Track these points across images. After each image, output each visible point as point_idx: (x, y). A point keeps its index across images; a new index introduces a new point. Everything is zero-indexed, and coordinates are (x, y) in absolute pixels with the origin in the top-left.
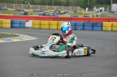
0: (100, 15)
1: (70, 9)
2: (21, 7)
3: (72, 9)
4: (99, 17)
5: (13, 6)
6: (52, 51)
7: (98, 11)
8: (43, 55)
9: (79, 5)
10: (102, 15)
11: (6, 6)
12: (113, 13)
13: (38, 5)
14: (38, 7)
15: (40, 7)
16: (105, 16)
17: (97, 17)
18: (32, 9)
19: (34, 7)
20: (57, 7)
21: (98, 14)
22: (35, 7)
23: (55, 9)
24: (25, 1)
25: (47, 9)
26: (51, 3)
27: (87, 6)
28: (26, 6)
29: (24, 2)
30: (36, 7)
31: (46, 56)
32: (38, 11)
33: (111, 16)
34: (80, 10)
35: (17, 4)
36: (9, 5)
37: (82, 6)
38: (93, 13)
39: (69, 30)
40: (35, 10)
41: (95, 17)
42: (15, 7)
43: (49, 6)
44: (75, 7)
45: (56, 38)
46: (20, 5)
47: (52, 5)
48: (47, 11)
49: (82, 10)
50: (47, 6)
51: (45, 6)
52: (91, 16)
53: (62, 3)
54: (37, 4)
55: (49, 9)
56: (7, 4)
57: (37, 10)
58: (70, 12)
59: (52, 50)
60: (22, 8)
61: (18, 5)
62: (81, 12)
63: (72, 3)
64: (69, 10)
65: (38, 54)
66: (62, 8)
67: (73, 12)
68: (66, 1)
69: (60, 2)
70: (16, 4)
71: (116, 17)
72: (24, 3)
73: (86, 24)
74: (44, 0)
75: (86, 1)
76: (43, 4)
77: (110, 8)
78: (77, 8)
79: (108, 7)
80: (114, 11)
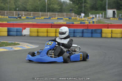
0: (96, 21)
1: (64, 16)
3: (66, 16)
4: (95, 24)
5: (5, 13)
7: (94, 17)
9: (73, 12)
10: (98, 21)
12: (109, 19)
13: (31, 11)
14: (31, 14)
15: (33, 14)
16: (101, 22)
17: (93, 23)
18: (24, 16)
19: (26, 14)
20: (51, 13)
21: (94, 20)
22: (28, 13)
23: (48, 16)
24: (17, 8)
25: (40, 16)
26: (44, 9)
27: (81, 12)
30: (29, 14)
33: (107, 22)
34: (74, 17)
35: (8, 11)
37: (76, 12)
38: (89, 19)
40: (28, 17)
41: (92, 23)
42: (6, 14)
43: (43, 13)
44: (69, 13)
46: (12, 11)
47: (45, 11)
48: (40, 18)
49: (77, 17)
50: (40, 13)
51: (38, 13)
52: (87, 23)
53: (55, 9)
54: (29, 10)
55: (42, 16)
57: (30, 17)
58: (64, 19)
60: (14, 15)
61: (10, 13)
63: (66, 10)
66: (56, 14)
67: (68, 19)
68: (59, 7)
69: (53, 8)
71: (112, 23)
72: (15, 10)
73: (85, 31)
74: (37, 7)
75: (80, 7)
76: (36, 11)
77: (106, 14)
78: (71, 15)
79: (103, 13)
80: (110, 17)
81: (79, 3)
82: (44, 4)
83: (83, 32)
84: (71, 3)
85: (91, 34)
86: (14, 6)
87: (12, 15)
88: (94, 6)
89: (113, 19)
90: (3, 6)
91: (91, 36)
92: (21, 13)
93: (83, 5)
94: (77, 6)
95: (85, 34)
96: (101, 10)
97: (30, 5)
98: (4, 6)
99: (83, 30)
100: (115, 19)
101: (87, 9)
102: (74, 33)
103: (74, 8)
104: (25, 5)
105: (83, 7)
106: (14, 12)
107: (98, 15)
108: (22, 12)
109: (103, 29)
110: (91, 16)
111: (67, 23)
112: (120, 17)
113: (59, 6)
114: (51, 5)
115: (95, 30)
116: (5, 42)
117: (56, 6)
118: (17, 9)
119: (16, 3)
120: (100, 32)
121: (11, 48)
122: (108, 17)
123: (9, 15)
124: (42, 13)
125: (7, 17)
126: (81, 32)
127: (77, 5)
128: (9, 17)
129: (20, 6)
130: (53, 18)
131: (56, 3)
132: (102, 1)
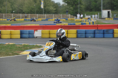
2: (12, 17)
3: (62, 17)
5: (3, 15)
9: (69, 13)
14: (28, 16)
15: (30, 16)
18: (22, 18)
19: (24, 16)
20: (47, 15)
23: (45, 17)
25: (37, 18)
26: (40, 11)
28: (16, 15)
29: (13, 12)
32: (29, 20)
33: (105, 22)
34: (70, 18)
35: (6, 14)
37: (72, 13)
38: (87, 20)
42: (5, 16)
43: (40, 15)
44: (65, 15)
47: (42, 14)
48: (38, 20)
50: (37, 15)
51: (35, 15)
52: (87, 23)
53: (51, 11)
54: (25, 13)
55: (39, 17)
58: (61, 20)
61: (7, 15)
62: (72, 19)
63: (61, 11)
64: (60, 18)
66: (53, 16)
67: (65, 20)
69: (48, 10)
73: (97, 31)
74: (33, 9)
76: (32, 13)
77: (101, 15)
78: (67, 16)
80: (105, 17)
81: (74, 5)
83: (94, 33)
84: (66, 4)
85: (102, 34)
86: (11, 9)
87: (10, 17)
88: (89, 7)
89: (108, 19)
91: (103, 37)
94: (71, 8)
95: (97, 35)
96: (95, 11)
97: (26, 7)
98: (1, 9)
99: (95, 31)
100: (110, 19)
101: (82, 10)
102: (86, 33)
103: (69, 10)
107: (93, 16)
108: (20, 14)
109: (115, 29)
110: (87, 17)
111: (68, 25)
112: (115, 17)
113: (54, 8)
114: (47, 7)
116: (26, 44)
117: (52, 8)
118: (14, 12)
119: (12, 6)
122: (103, 17)
123: (7, 18)
125: (6, 19)
126: (93, 32)
127: (72, 6)
128: (7, 20)
129: (17, 9)
130: (50, 20)
131: (51, 5)
132: (96, 2)
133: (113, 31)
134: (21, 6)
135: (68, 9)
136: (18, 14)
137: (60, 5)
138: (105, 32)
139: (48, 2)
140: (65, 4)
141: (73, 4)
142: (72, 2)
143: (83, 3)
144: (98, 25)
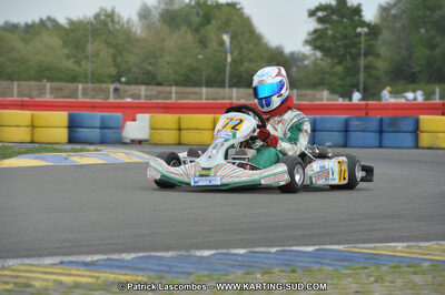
5: (76, 90)
6: (235, 167)
8: (203, 182)
11: (51, 93)
13: (171, 86)
14: (171, 93)
15: (176, 93)
19: (154, 93)
20: (242, 90)
22: (159, 93)
24: (121, 77)
26: (218, 79)
27: (356, 87)
28: (125, 91)
30: (163, 95)
31: (213, 183)
35: (90, 85)
36: (61, 89)
39: (281, 95)
42: (83, 94)
43: (213, 90)
44: (309, 92)
45: (241, 121)
46: (103, 86)
47: (221, 85)
50: (204, 89)
51: (196, 89)
54: (164, 84)
56: (53, 84)
59: (234, 164)
60: (111, 98)
61: (94, 90)
65: (186, 180)
70: (86, 85)
73: (356, 123)
74: (192, 71)
75: (352, 72)
76: (190, 84)
78: (318, 96)
79: (438, 90)
81: (348, 56)
82: (219, 62)
83: (346, 130)
84: (319, 54)
85: (376, 136)
86: (112, 69)
87: (102, 96)
88: (404, 68)
90: (73, 70)
91: (377, 144)
92: (137, 92)
93: (362, 62)
94: (339, 68)
95: (354, 136)
97: (168, 63)
98: (77, 68)
99: (347, 121)
101: (377, 79)
103: (327, 76)
104: (150, 64)
105: (362, 69)
106: (109, 88)
108: (138, 87)
114: (246, 65)
115: (394, 122)
118: (123, 79)
119: (119, 59)
120: (411, 128)
121: (66, 158)
123: (94, 98)
124: (210, 89)
127: (340, 63)
129: (135, 69)
131: (262, 57)
132: (432, 47)
133: (417, 121)
134: (152, 60)
135: (324, 73)
136: (134, 87)
137: (306, 62)
138: (385, 128)
139: (251, 46)
140: (314, 55)
141: (344, 55)
142: (340, 46)
143: (383, 50)
144: (367, 105)
